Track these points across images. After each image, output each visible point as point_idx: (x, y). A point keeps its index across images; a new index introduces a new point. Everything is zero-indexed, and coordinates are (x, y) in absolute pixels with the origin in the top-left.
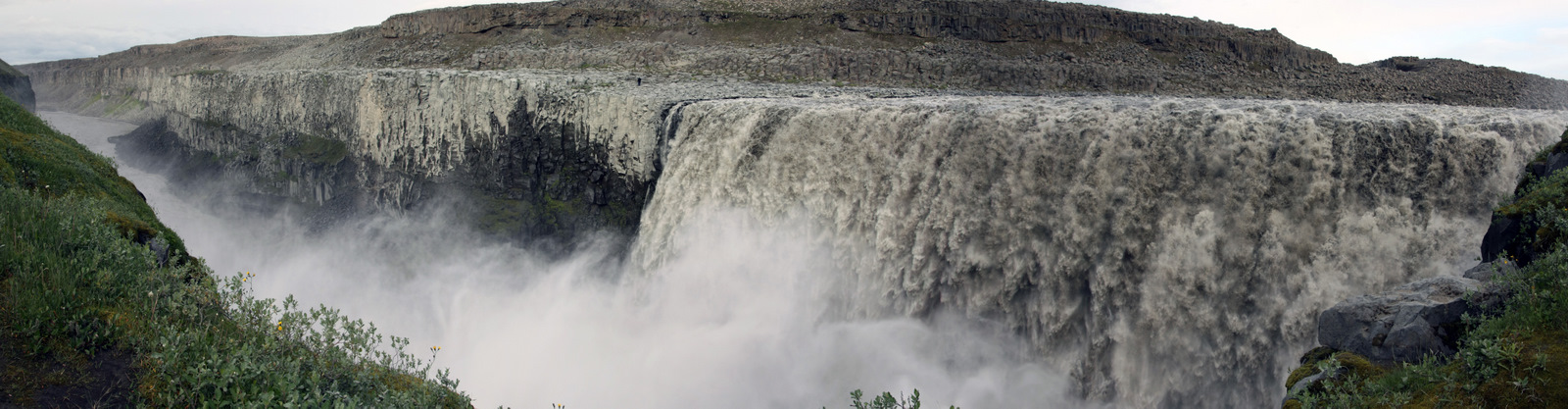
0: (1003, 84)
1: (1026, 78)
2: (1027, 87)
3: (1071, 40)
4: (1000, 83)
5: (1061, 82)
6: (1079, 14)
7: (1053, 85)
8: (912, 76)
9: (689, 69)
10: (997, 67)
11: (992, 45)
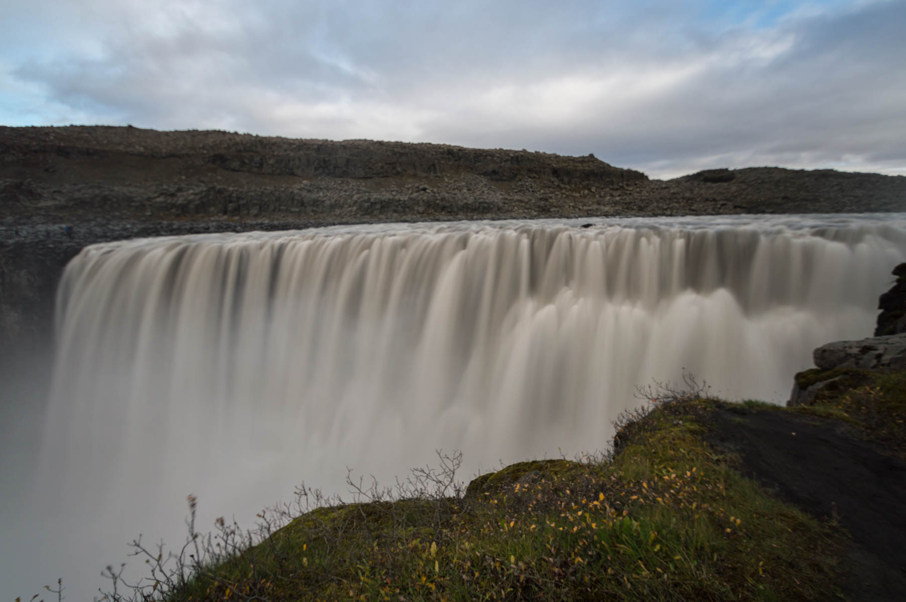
0: (376, 212)
1: (394, 208)
2: (395, 215)
3: (425, 175)
4: (372, 212)
5: (421, 209)
6: (429, 152)
7: (415, 212)
8: (297, 210)
10: (369, 199)
11: (361, 181)
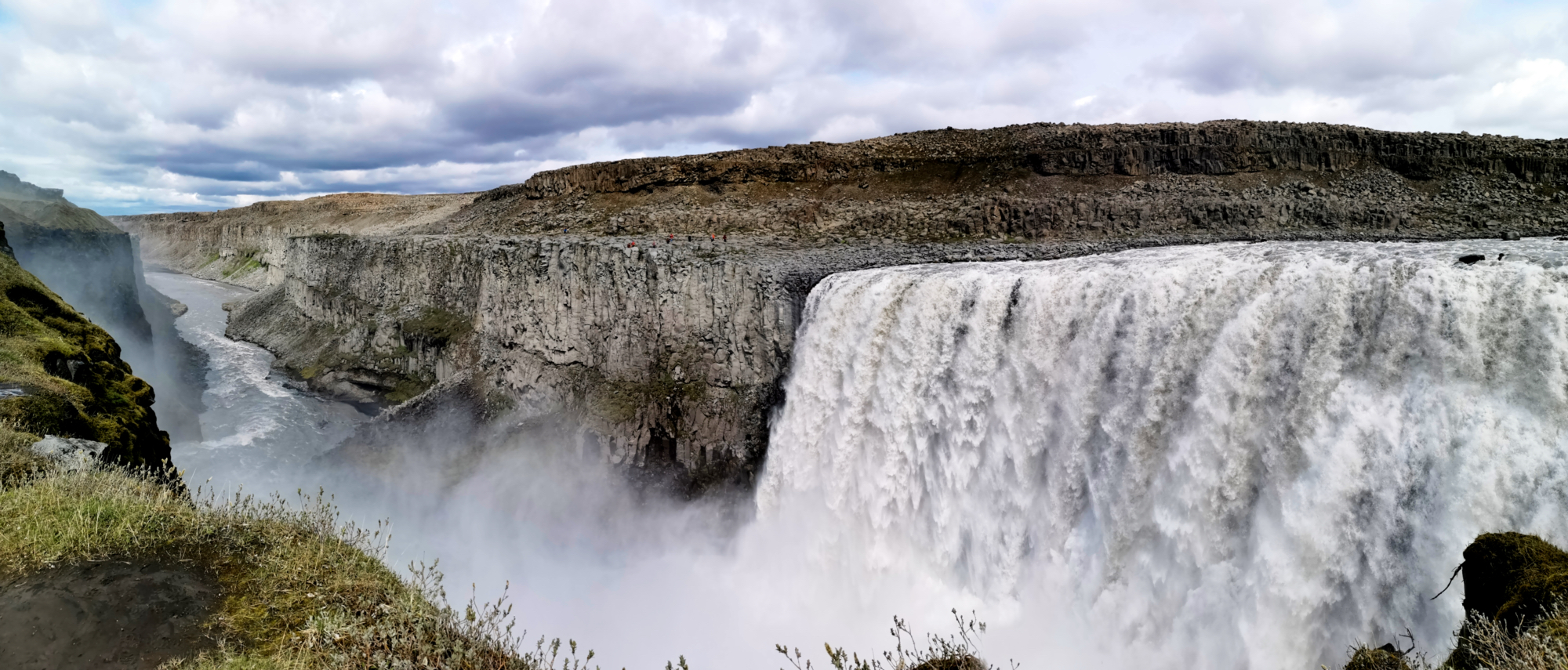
0: (1213, 228)
1: (1241, 217)
3: (1312, 168)
4: (1209, 226)
6: (1320, 137)
8: (1101, 225)
9: (841, 230)
10: (1207, 205)
11: (1218, 178)
